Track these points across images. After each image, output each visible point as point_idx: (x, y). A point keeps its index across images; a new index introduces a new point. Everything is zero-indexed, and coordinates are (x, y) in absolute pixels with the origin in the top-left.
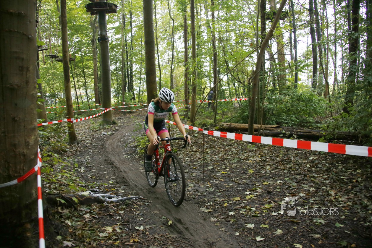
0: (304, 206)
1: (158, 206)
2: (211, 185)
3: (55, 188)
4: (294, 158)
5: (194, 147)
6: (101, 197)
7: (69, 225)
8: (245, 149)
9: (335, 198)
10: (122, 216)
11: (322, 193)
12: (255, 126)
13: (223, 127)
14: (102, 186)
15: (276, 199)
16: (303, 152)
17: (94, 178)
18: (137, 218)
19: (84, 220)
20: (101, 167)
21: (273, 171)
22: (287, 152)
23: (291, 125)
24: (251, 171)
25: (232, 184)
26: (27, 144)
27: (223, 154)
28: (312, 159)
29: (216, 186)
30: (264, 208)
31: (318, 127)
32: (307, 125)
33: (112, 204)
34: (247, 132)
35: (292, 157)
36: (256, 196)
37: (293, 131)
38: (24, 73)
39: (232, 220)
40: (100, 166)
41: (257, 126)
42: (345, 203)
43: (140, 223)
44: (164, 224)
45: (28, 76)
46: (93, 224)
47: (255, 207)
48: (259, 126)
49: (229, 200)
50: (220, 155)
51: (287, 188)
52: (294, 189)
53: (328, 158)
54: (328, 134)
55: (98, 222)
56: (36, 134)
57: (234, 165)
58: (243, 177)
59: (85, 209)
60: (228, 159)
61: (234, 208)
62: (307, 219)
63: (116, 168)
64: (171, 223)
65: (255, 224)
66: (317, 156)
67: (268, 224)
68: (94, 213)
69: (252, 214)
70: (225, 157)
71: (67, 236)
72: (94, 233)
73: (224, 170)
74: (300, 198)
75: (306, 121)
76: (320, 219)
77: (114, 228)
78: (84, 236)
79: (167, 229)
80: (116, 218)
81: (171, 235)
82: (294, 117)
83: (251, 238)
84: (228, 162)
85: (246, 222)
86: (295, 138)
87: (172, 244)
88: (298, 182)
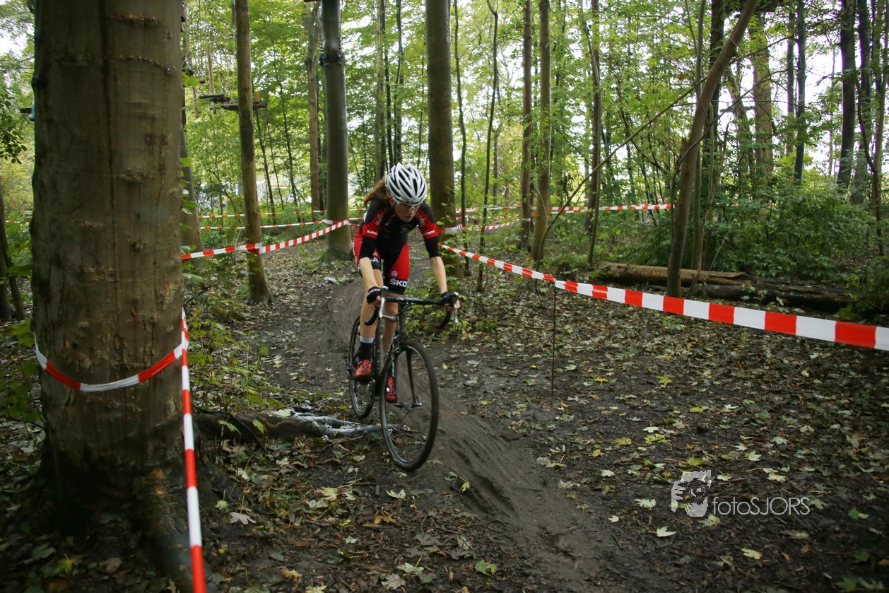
0: (780, 466)
1: (441, 448)
2: (569, 408)
3: (217, 400)
4: (773, 352)
5: (536, 318)
6: (315, 423)
7: (243, 479)
8: (658, 327)
9: (859, 453)
10: (361, 466)
11: (829, 438)
12: (685, 273)
13: (610, 272)
14: (321, 399)
15: (716, 447)
17: (303, 380)
18: (394, 473)
19: (277, 471)
20: (319, 358)
21: (717, 383)
22: (757, 338)
23: (774, 274)
24: (665, 380)
25: (616, 408)
26: (160, 300)
27: (602, 337)
28: (817, 358)
29: (579, 410)
30: (684, 466)
31: (842, 281)
32: (815, 276)
33: (340, 440)
34: (665, 286)
35: (769, 351)
36: (669, 436)
37: (777, 289)
38: (156, 148)
39: (607, 488)
40: (319, 354)
41: (689, 274)
42: (882, 465)
43: (399, 484)
44: (452, 489)
45: (163, 154)
46: (296, 480)
47: (663, 462)
48: (695, 272)
49: (605, 443)
50: (597, 340)
51: (747, 423)
52: (763, 426)
53: (857, 358)
54: (862, 299)
56: (179, 280)
57: (626, 363)
58: (645, 392)
59: (280, 447)
60: (613, 348)
61: (615, 462)
64: (468, 487)
65: (660, 499)
66: (830, 351)
68: (299, 457)
69: (655, 478)
70: (609, 343)
71: (238, 501)
72: (297, 499)
73: (603, 372)
74: (773, 448)
75: (814, 265)
76: (813, 497)
77: (340, 491)
78: (276, 505)
79: (458, 499)
80: (347, 470)
81: (465, 514)
82: (785, 255)
83: (644, 531)
84: (614, 355)
85: (638, 493)
86: (780, 306)
87: (465, 532)
88: (776, 410)
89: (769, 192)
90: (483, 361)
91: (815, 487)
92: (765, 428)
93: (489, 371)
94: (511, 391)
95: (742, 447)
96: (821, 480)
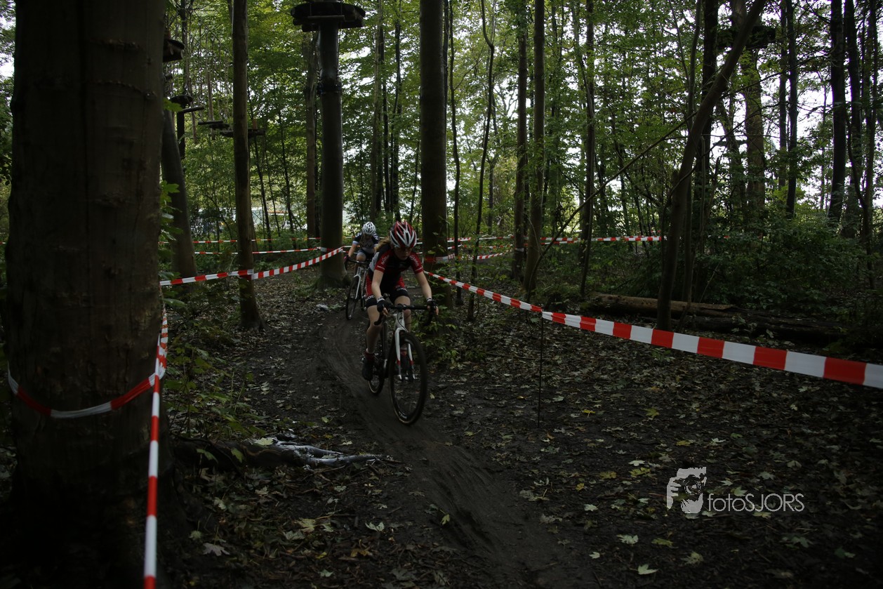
1: (424, 480)
2: (555, 440)
3: (199, 427)
4: (761, 386)
5: (525, 348)
6: (297, 452)
7: (220, 509)
8: (647, 359)
9: (847, 490)
10: (342, 497)
11: (816, 474)
12: (676, 305)
13: (601, 303)
14: (306, 427)
17: (289, 408)
18: (374, 504)
19: (255, 501)
20: (306, 385)
21: (705, 416)
22: (746, 370)
23: (764, 307)
24: (653, 413)
25: (603, 441)
26: (134, 327)
27: (591, 368)
28: (806, 391)
29: (565, 442)
31: (832, 315)
32: (806, 309)
33: (321, 470)
35: (758, 384)
36: (654, 470)
37: (767, 321)
38: (134, 173)
39: (589, 523)
41: (681, 306)
42: (870, 502)
43: (378, 516)
44: (432, 522)
45: (141, 180)
46: (274, 511)
47: (648, 497)
48: (685, 304)
49: (590, 476)
50: (586, 371)
51: (734, 457)
52: (750, 460)
54: (852, 333)
57: (614, 395)
58: (632, 425)
59: (260, 476)
60: (602, 380)
61: (599, 496)
62: (767, 533)
63: (341, 388)
64: (448, 520)
65: (642, 535)
66: (818, 385)
67: (671, 538)
68: (279, 486)
69: (638, 513)
70: (597, 374)
71: (213, 532)
72: (273, 530)
73: (590, 405)
74: (759, 484)
75: (805, 298)
76: (798, 534)
77: (318, 523)
78: (252, 535)
79: (437, 533)
80: (326, 501)
81: (443, 548)
82: (774, 287)
83: (625, 568)
84: (602, 387)
85: (621, 529)
86: (770, 339)
87: (442, 567)
88: (764, 445)
89: (760, 224)
90: (470, 391)
91: (801, 525)
92: (752, 463)
93: (476, 401)
94: (498, 422)
95: (728, 483)
96: (807, 516)
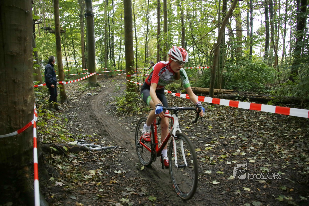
0: (253, 157)
1: (133, 154)
3: (49, 139)
4: (246, 117)
6: (86, 146)
7: (60, 168)
8: (207, 109)
9: (279, 151)
10: (104, 162)
11: (268, 147)
12: (215, 90)
14: (88, 137)
15: (230, 151)
16: (254, 113)
17: (81, 130)
18: (116, 164)
19: (72, 165)
20: (86, 122)
21: (228, 128)
22: (241, 112)
23: (245, 90)
24: (210, 127)
25: (194, 138)
26: (25, 102)
27: (187, 113)
28: (262, 119)
30: (220, 158)
31: (267, 92)
32: (259, 91)
33: (95, 152)
34: (208, 94)
35: (245, 117)
36: (213, 147)
37: (246, 95)
38: (22, 42)
40: (86, 120)
41: (216, 90)
42: (287, 155)
43: (118, 168)
44: (138, 169)
45: (25, 45)
46: (80, 168)
47: (213, 157)
48: (219, 90)
50: (185, 114)
51: (240, 142)
52: (245, 143)
53: (275, 118)
54: (275, 98)
55: (84, 167)
56: (33, 94)
58: (204, 132)
59: (73, 156)
60: (192, 117)
62: (255, 167)
63: (99, 122)
64: (144, 168)
65: (213, 170)
66: (265, 116)
67: (223, 171)
68: (81, 159)
69: (210, 163)
70: (190, 115)
71: (58, 177)
72: (80, 175)
73: (188, 125)
74: (250, 151)
75: (258, 87)
76: (265, 167)
77: (96, 172)
78: (73, 178)
79: (140, 173)
80: (98, 164)
81: (143, 178)
82: (248, 83)
83: (208, 182)
84: (192, 119)
85: (205, 168)
86: (248, 101)
87: (144, 185)
88: (249, 137)
89: (243, 62)
91: (266, 164)
92: (246, 143)
95: (239, 151)
96: (267, 161)
